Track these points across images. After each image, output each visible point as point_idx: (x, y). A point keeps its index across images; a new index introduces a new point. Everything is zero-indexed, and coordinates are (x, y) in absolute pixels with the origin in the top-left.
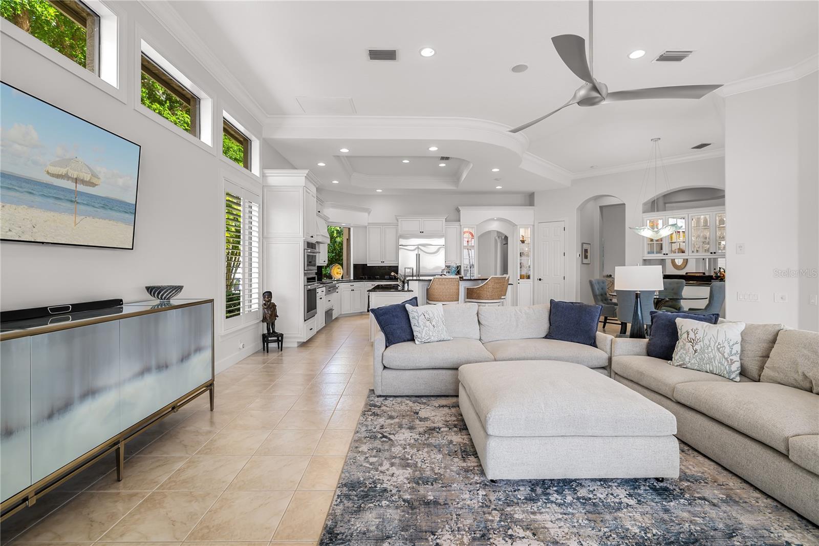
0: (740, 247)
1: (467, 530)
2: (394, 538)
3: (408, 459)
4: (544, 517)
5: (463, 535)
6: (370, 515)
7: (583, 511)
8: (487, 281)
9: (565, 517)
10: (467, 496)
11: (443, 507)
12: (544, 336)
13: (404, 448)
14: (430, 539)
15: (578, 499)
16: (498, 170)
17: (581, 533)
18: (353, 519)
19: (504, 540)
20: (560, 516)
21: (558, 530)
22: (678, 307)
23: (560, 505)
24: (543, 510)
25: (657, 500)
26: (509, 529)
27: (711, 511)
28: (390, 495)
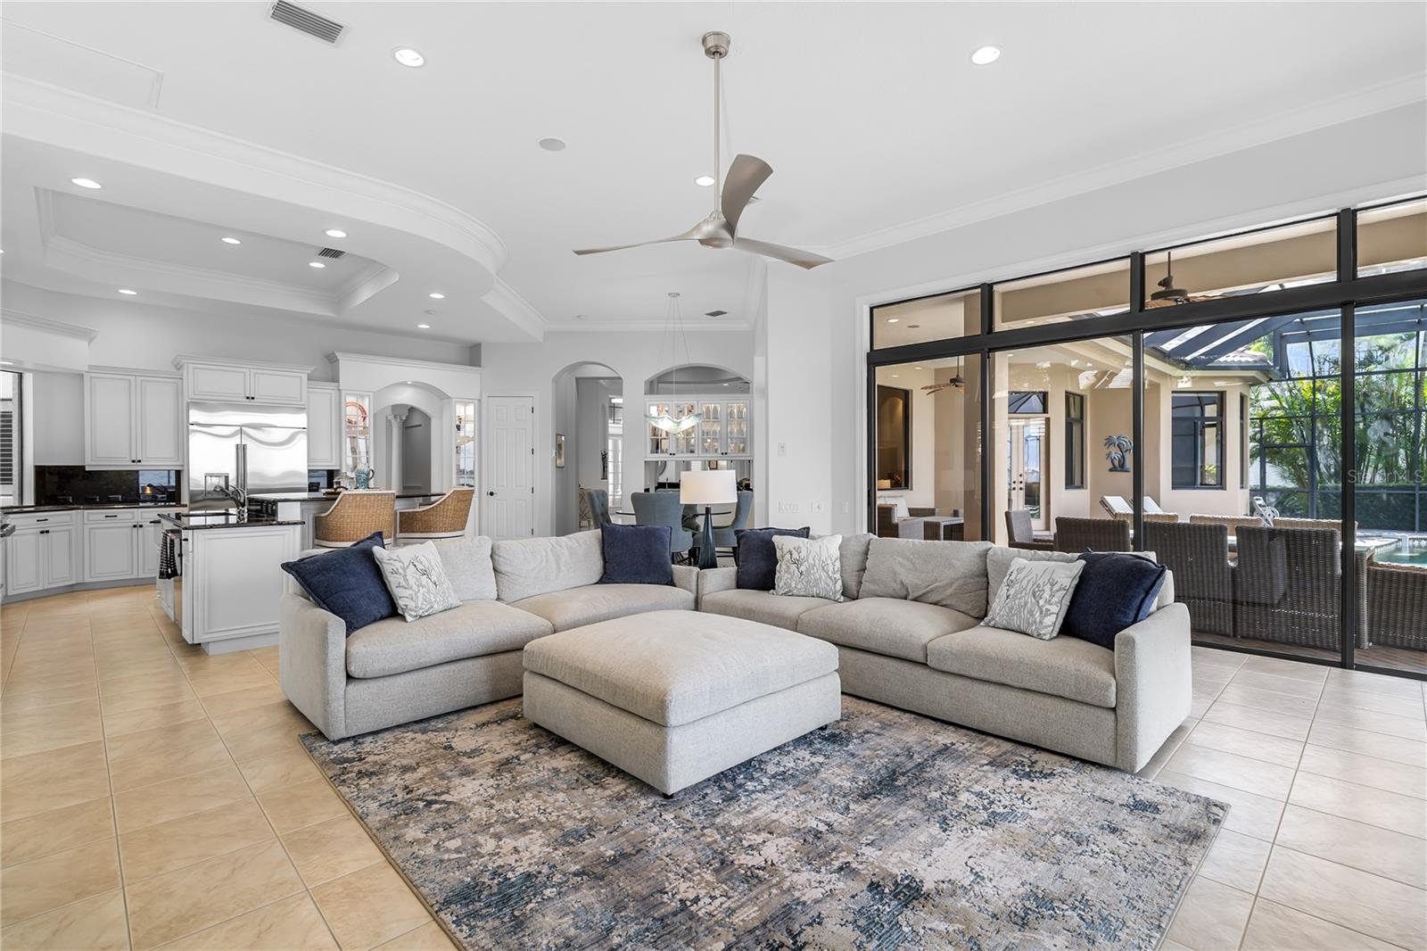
0: (782, 447)
1: (698, 866)
2: (619, 926)
3: (515, 820)
4: (762, 811)
5: (699, 874)
6: (547, 919)
7: (791, 787)
8: (445, 497)
9: (781, 800)
10: (655, 829)
11: (639, 855)
12: (597, 580)
13: (491, 806)
14: (665, 900)
15: (773, 777)
16: (442, 296)
17: (810, 810)
18: (526, 939)
19: (748, 854)
20: (776, 802)
21: (787, 817)
22: (695, 527)
23: (764, 791)
24: (754, 804)
25: (837, 749)
26: (741, 842)
27: (882, 741)
28: (545, 879)
